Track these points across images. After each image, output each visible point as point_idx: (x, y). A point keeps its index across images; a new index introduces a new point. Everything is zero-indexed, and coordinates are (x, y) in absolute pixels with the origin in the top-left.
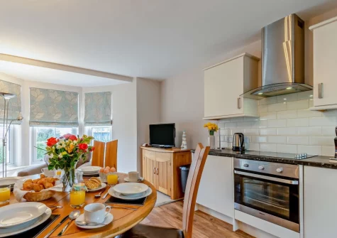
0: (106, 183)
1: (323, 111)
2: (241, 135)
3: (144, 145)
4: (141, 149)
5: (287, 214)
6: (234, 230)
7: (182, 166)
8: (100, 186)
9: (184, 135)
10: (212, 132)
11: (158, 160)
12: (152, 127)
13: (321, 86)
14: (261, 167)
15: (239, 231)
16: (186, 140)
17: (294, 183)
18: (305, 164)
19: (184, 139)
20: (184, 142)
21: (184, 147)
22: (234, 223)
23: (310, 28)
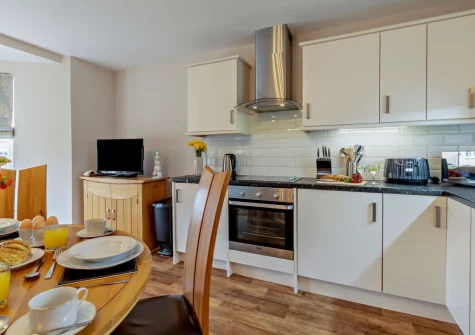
0: (43, 248)
1: (308, 132)
2: (232, 157)
3: (87, 173)
4: (82, 182)
5: (283, 244)
6: (228, 275)
7: (157, 203)
8: (30, 255)
9: (157, 157)
10: (199, 153)
11: (116, 196)
12: (102, 144)
13: (308, 105)
14: (258, 194)
15: (234, 276)
16: (160, 165)
17: (289, 208)
18: (299, 186)
19: (157, 162)
20: (157, 168)
21: (158, 174)
22: (227, 268)
23: (301, 44)
